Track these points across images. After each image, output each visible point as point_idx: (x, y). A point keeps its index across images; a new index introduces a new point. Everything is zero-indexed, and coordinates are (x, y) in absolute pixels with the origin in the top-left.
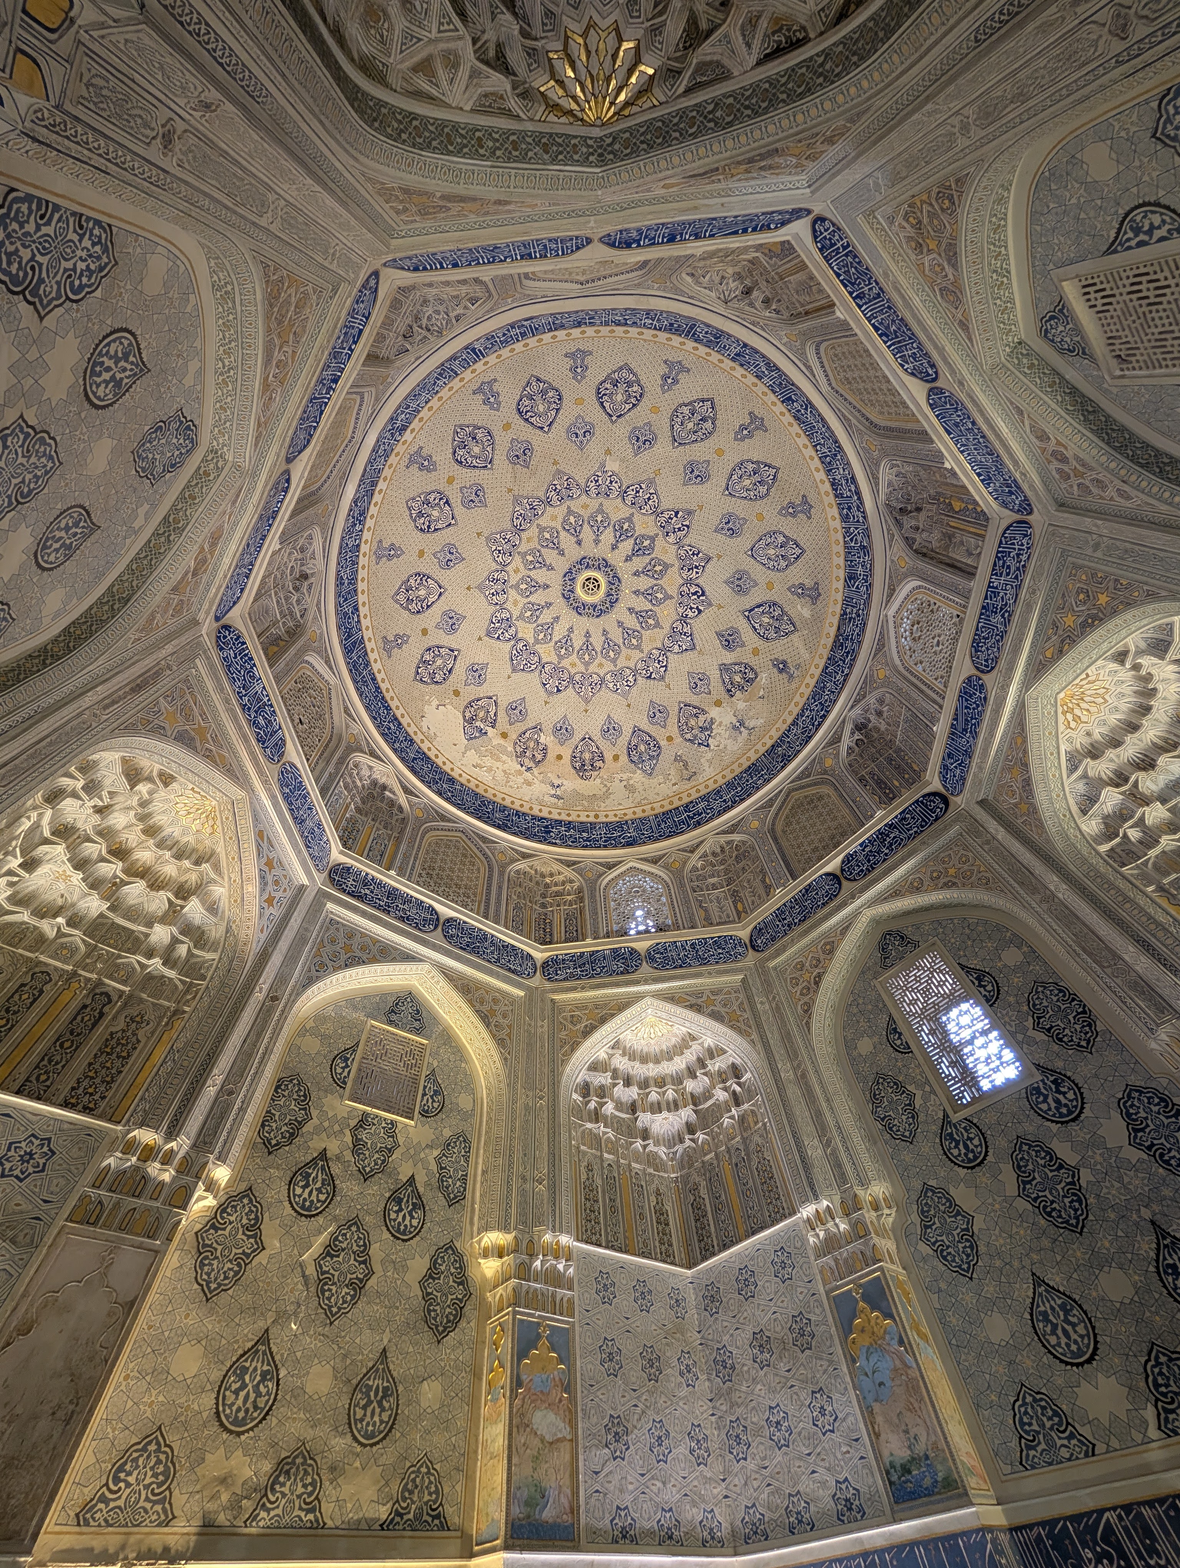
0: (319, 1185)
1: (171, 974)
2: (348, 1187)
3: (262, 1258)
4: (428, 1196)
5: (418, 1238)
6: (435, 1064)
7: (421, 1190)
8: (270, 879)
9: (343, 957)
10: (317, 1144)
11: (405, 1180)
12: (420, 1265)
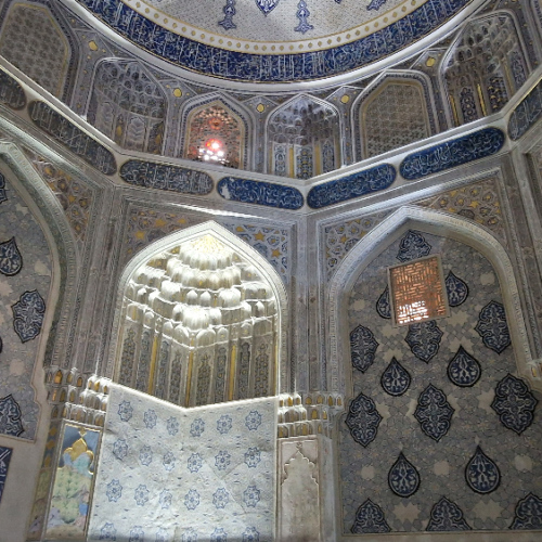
0: (399, 377)
1: (264, 318)
2: (417, 371)
3: (383, 422)
4: (477, 355)
5: (480, 382)
6: (450, 267)
7: (471, 352)
8: (266, 243)
9: (343, 246)
10: (387, 358)
11: (456, 351)
12: (486, 397)
